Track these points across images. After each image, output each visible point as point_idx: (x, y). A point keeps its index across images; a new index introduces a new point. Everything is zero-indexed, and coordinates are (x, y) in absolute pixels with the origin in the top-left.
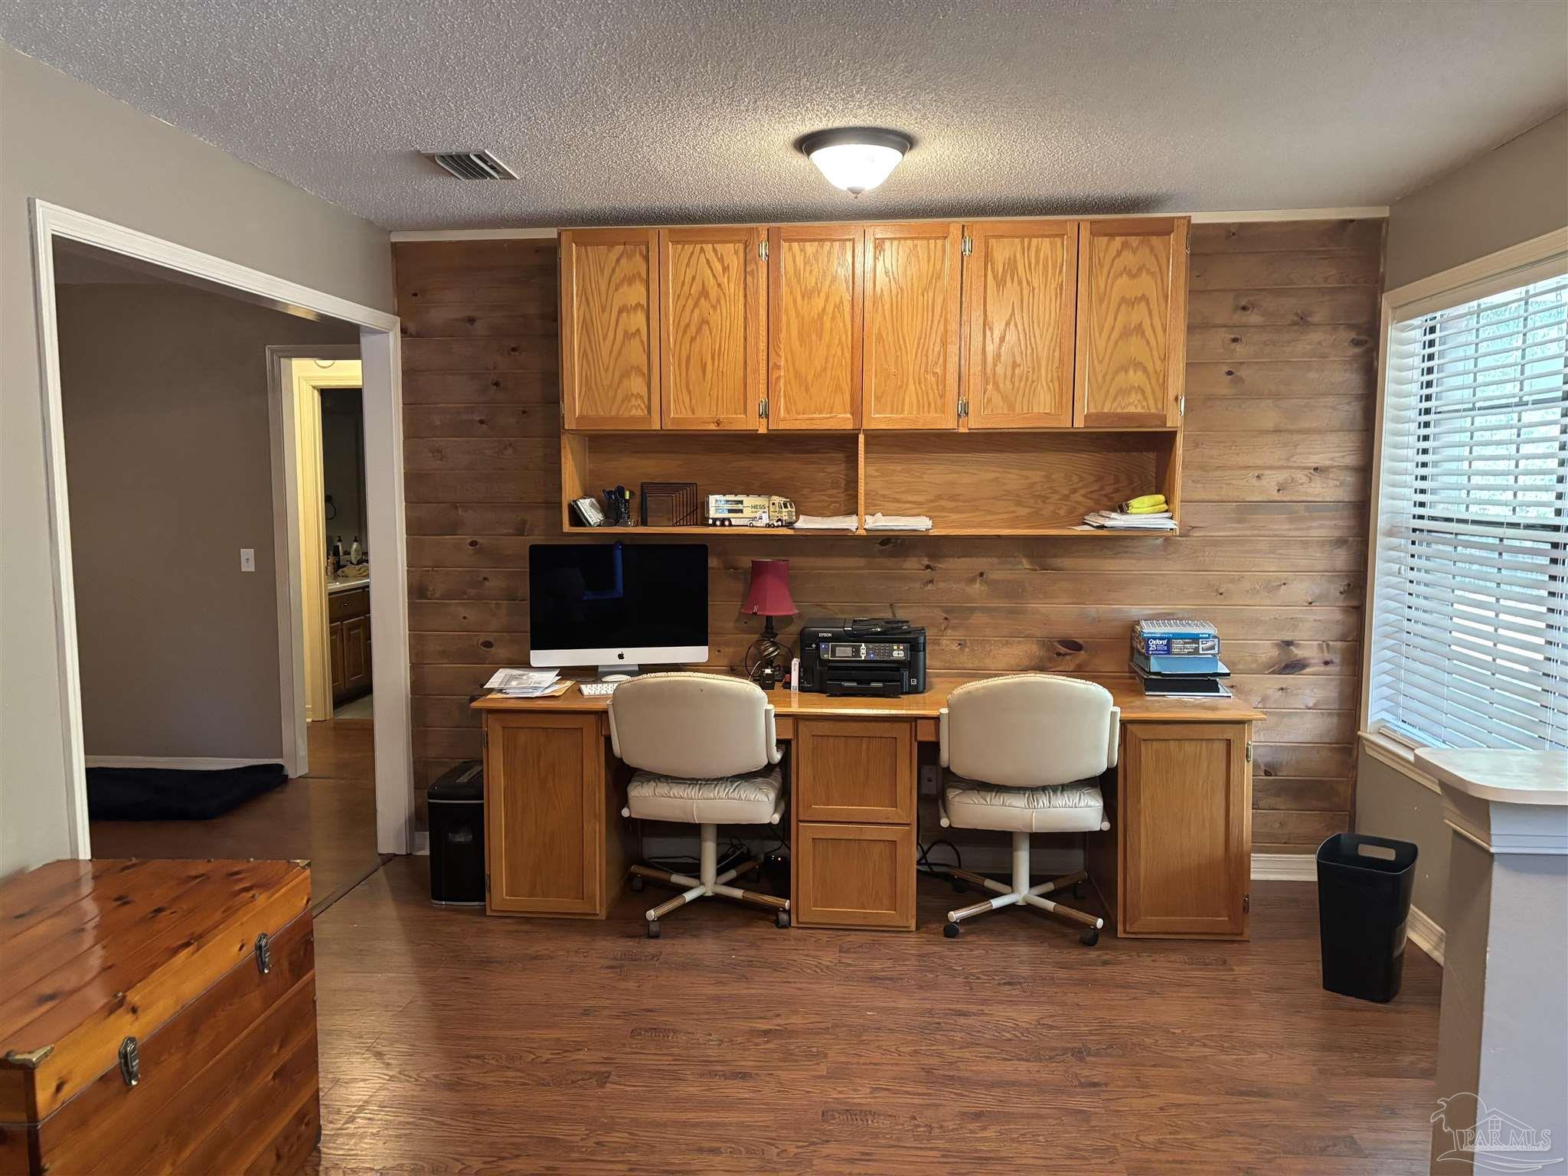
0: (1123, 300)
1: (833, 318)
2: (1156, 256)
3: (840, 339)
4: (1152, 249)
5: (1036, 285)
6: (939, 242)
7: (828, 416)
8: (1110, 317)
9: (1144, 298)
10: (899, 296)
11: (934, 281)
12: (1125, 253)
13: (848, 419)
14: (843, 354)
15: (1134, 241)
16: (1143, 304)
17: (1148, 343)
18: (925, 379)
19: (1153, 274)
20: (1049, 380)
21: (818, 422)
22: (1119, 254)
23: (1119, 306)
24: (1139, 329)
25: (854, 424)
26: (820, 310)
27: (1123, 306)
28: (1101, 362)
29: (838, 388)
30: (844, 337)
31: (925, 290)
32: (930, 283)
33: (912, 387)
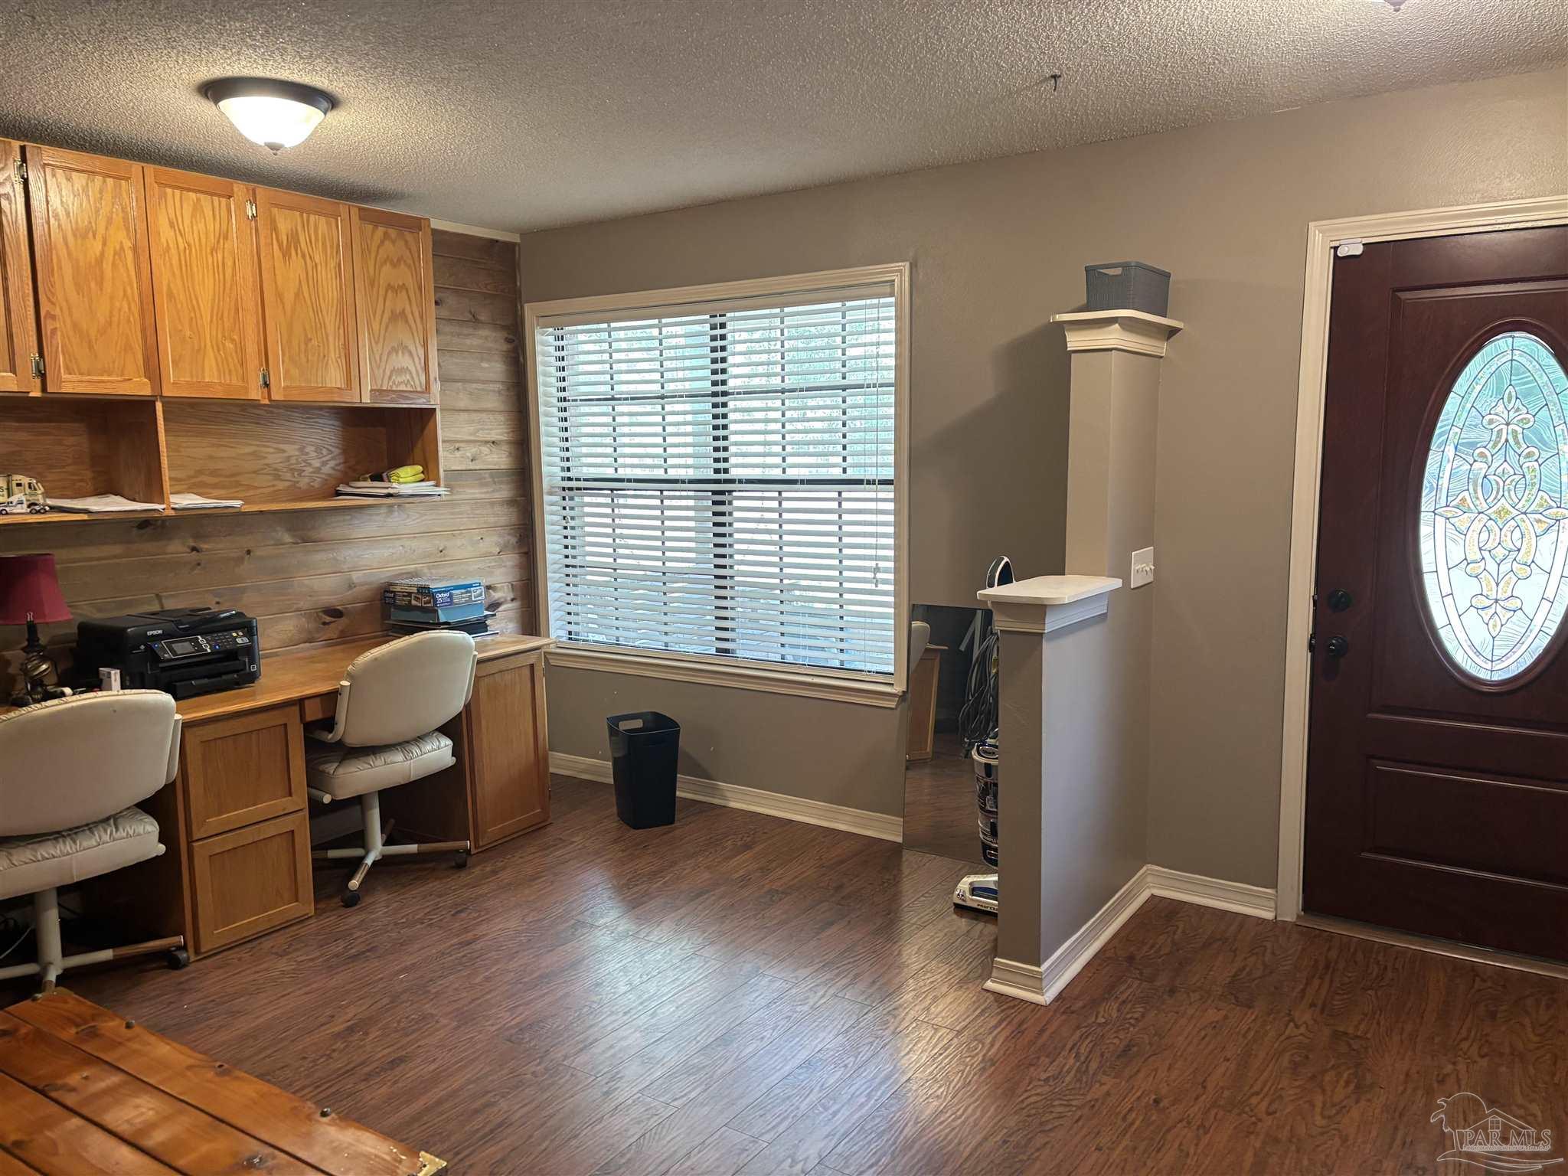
0: (389, 287)
1: (114, 264)
2: (410, 249)
3: (125, 291)
4: (406, 242)
5: (317, 261)
6: (223, 201)
7: (119, 379)
8: (381, 299)
9: (403, 287)
10: (187, 251)
11: (222, 241)
12: (387, 243)
13: (144, 384)
14: (130, 309)
15: (393, 233)
16: (404, 293)
17: (410, 328)
18: (224, 345)
19: (409, 267)
20: (337, 356)
21: (108, 385)
22: (382, 242)
23: (387, 291)
24: (403, 313)
25: (153, 389)
26: (98, 254)
27: (390, 291)
28: (377, 343)
29: (128, 348)
30: (129, 291)
31: (214, 250)
32: (218, 242)
33: (210, 354)
